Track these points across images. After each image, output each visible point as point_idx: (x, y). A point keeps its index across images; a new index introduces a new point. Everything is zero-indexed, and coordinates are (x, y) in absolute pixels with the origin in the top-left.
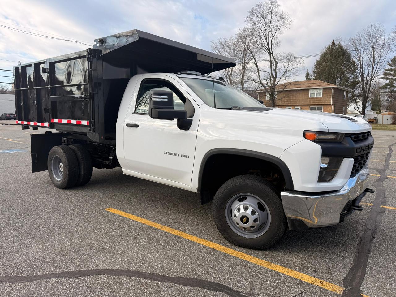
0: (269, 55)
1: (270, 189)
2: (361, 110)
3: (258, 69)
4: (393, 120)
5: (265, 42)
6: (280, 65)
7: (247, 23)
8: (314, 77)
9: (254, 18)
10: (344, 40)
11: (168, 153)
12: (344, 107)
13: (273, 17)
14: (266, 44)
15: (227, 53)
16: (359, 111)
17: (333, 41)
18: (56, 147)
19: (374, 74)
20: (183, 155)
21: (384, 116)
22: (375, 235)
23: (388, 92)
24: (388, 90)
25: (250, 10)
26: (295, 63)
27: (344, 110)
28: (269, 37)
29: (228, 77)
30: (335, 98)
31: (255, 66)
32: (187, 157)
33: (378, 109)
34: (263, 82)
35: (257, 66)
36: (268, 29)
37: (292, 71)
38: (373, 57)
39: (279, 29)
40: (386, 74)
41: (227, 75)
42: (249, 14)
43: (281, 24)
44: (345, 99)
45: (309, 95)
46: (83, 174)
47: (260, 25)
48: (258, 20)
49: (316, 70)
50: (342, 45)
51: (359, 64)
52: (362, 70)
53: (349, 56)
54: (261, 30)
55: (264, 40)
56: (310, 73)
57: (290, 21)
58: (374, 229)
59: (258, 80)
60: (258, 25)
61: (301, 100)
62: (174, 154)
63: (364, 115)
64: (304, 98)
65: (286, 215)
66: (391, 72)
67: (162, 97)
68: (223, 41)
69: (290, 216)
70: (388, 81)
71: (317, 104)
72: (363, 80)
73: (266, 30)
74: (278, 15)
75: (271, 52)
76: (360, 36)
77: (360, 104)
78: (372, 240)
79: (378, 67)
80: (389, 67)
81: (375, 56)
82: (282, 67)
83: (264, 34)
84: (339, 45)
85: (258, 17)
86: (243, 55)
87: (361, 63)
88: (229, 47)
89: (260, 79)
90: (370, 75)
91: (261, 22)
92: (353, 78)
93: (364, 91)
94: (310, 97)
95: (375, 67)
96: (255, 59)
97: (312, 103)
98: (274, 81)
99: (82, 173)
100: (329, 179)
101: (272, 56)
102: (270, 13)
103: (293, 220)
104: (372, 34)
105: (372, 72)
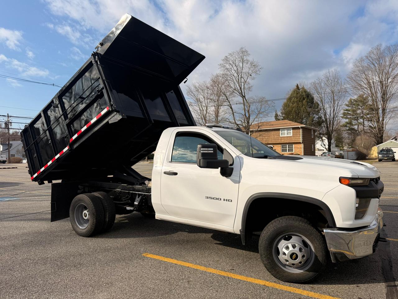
0: (242, 98)
1: (313, 228)
2: (327, 147)
3: (232, 111)
4: (357, 155)
5: (238, 87)
6: (253, 107)
7: (220, 70)
8: (282, 118)
9: (227, 65)
10: (307, 84)
11: (210, 197)
12: (313, 145)
13: (244, 64)
14: (239, 88)
15: (201, 96)
16: (326, 148)
17: (297, 84)
18: (80, 195)
19: (335, 114)
20: (225, 199)
21: (348, 152)
22: (391, 264)
23: (349, 130)
24: (348, 128)
25: (223, 58)
26: (267, 105)
27: (313, 147)
28: (241, 83)
29: (203, 118)
30: (304, 137)
31: (230, 108)
32: (230, 201)
33: (341, 145)
34: (239, 123)
35: (231, 108)
36: (240, 75)
37: (265, 113)
38: (333, 99)
39: (251, 75)
40: (344, 114)
41: (202, 116)
42: (222, 62)
43: (252, 71)
44: (313, 137)
45: (280, 134)
46: (107, 221)
47: (233, 71)
48: (230, 67)
49: (284, 111)
50: (305, 88)
51: (322, 106)
52: (325, 110)
53: (313, 98)
54: (234, 76)
55: (237, 85)
56: (278, 114)
57: (260, 69)
58: (389, 260)
59: (234, 121)
60: (231, 72)
61: (273, 139)
62: (216, 198)
63: (330, 151)
64: (275, 137)
65: (329, 250)
66: (348, 112)
67: (209, 149)
68: (197, 85)
69: (333, 250)
70: (347, 120)
71: (288, 142)
72: (326, 120)
73: (238, 76)
74: (249, 63)
75: (244, 96)
76: (320, 80)
77: (326, 142)
78: (391, 269)
79: (338, 108)
80: (347, 108)
81: (335, 98)
82: (255, 110)
83: (237, 79)
84: (303, 88)
85: (231, 65)
86: (216, 98)
87: (323, 104)
88: (203, 91)
89: (235, 120)
90: (332, 115)
91: (233, 69)
92: (318, 118)
93: (328, 130)
94: (281, 136)
95: (336, 108)
96: (229, 102)
97: (283, 141)
98: (248, 122)
99: (107, 219)
100: (361, 217)
101: (244, 100)
102: (241, 61)
103: (335, 254)
104: (331, 79)
105: (334, 112)
